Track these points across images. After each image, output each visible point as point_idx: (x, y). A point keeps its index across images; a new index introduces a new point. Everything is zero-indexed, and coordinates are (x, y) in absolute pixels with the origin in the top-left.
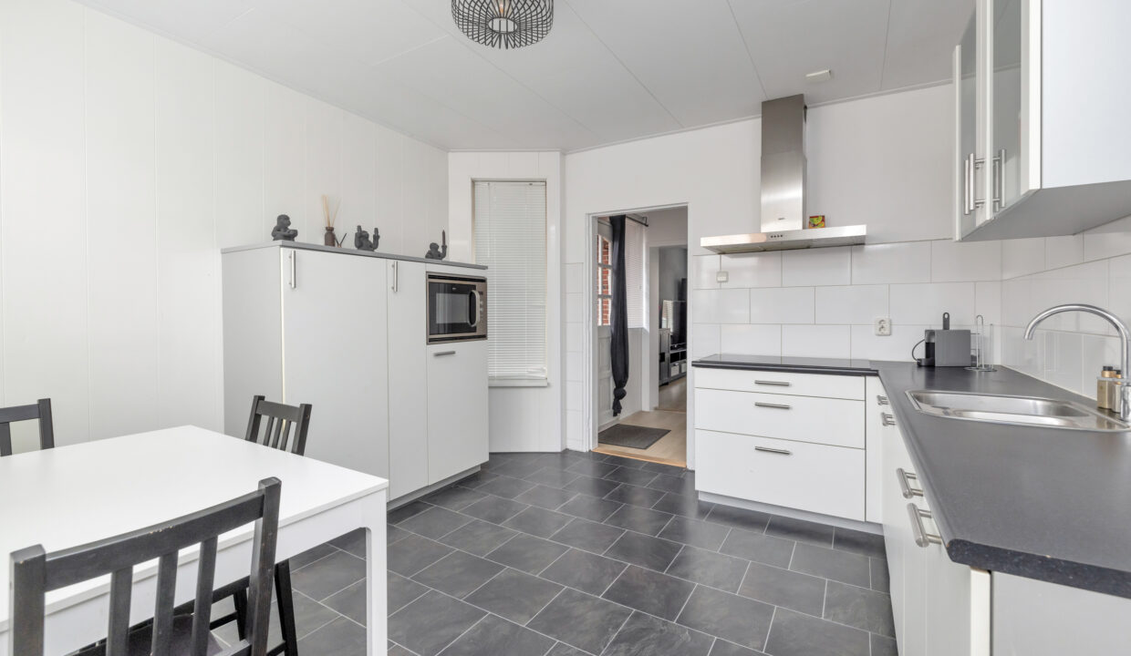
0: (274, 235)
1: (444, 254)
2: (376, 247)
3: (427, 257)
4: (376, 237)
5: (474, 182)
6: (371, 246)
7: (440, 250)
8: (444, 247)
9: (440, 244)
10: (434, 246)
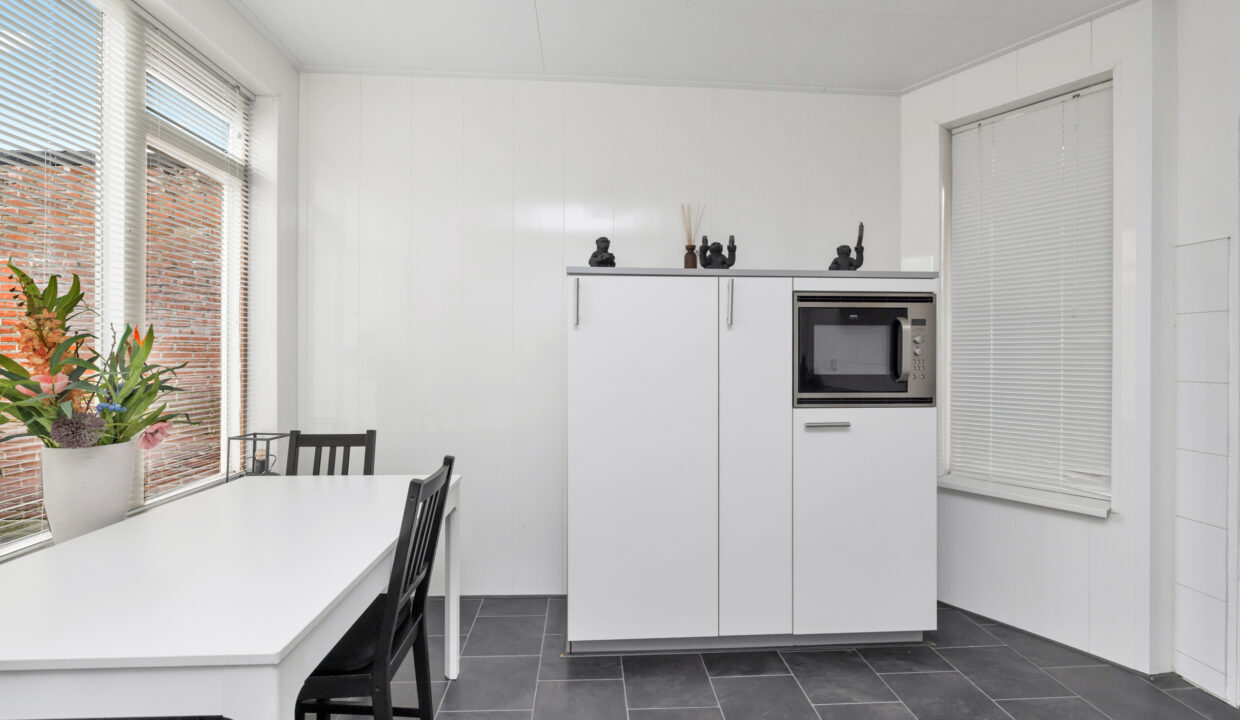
0: (590, 263)
1: (859, 262)
2: (732, 264)
3: (830, 269)
4: (732, 249)
5: (949, 131)
6: (724, 263)
7: (853, 255)
8: (860, 249)
9: (853, 245)
10: (843, 251)
